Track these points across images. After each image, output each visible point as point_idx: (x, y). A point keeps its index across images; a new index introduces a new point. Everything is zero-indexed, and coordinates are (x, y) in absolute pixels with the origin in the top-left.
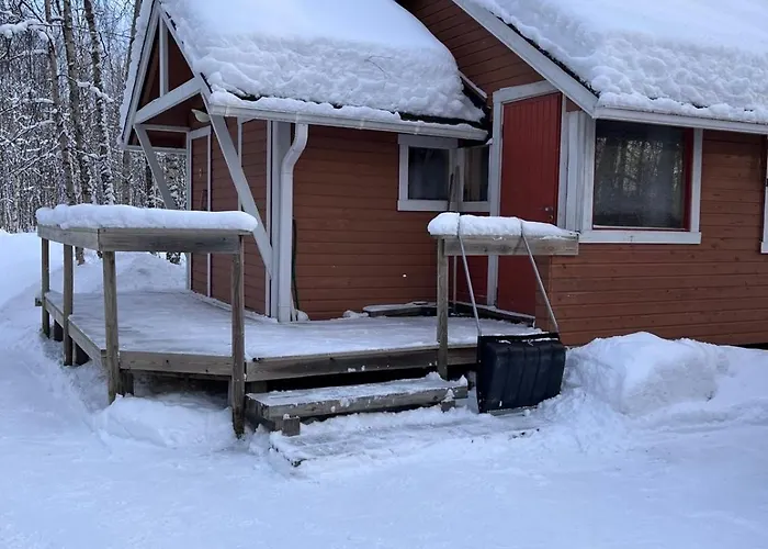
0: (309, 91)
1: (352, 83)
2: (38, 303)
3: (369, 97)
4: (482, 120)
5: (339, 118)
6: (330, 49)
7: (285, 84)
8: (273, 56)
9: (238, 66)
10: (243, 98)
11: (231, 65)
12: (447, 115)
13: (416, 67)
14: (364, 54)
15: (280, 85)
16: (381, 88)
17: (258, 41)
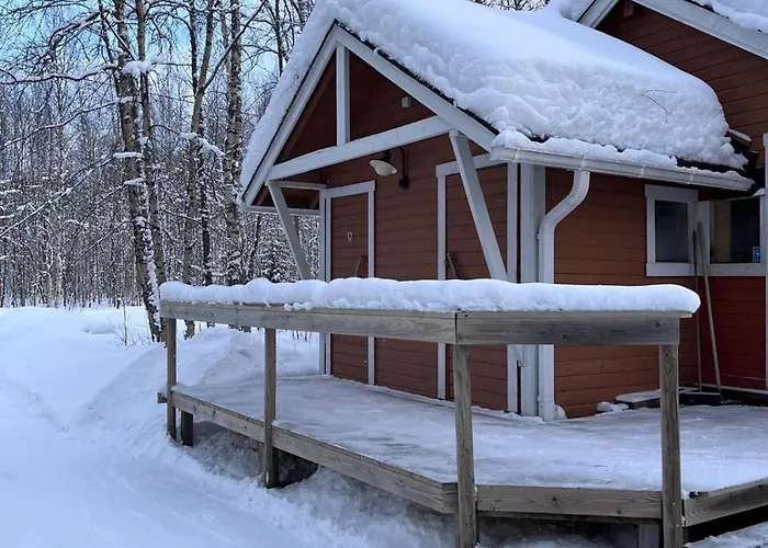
0: (591, 131)
1: (630, 121)
2: (162, 399)
3: (645, 139)
4: (744, 166)
5: (622, 164)
6: (610, 81)
7: (570, 121)
8: (556, 87)
9: (526, 100)
10: (532, 139)
11: (517, 98)
12: (715, 161)
13: (685, 104)
14: (639, 87)
15: (566, 123)
16: (655, 128)
17: (541, 67)
